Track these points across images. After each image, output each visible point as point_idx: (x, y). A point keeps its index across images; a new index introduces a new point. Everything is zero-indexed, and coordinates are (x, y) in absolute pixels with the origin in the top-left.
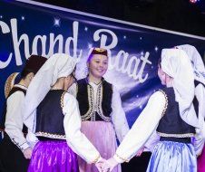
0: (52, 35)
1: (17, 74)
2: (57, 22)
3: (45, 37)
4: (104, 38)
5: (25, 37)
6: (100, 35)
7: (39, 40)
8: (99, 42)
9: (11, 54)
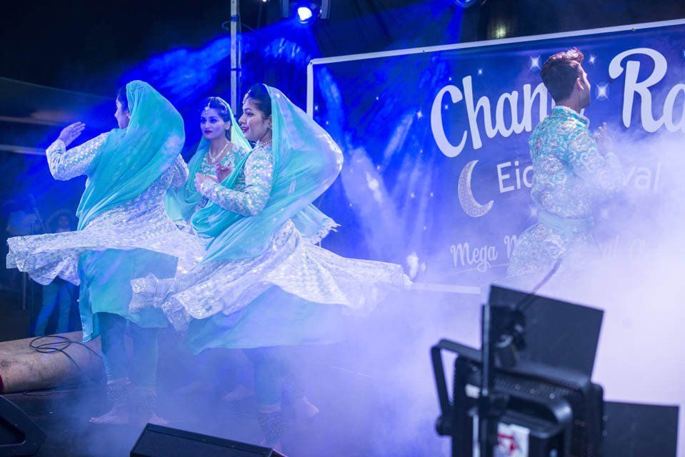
0: (527, 88)
1: (475, 162)
2: (535, 62)
3: (515, 93)
4: (634, 67)
5: (484, 102)
6: (624, 64)
7: (507, 102)
8: (623, 76)
9: (466, 133)
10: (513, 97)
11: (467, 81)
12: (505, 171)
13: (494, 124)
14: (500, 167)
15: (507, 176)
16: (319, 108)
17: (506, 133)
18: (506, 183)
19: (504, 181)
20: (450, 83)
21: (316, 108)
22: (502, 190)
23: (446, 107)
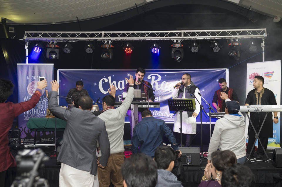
4: (153, 78)
5: (115, 82)
6: (151, 77)
7: (121, 82)
8: (151, 80)
9: (109, 89)
10: (123, 82)
11: (110, 78)
12: (120, 97)
13: (117, 87)
14: (119, 96)
15: (121, 98)
16: (61, 81)
17: (121, 89)
18: (121, 100)
19: (120, 99)
20: (104, 78)
21: (60, 81)
22: (120, 101)
23: (103, 83)
